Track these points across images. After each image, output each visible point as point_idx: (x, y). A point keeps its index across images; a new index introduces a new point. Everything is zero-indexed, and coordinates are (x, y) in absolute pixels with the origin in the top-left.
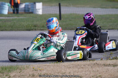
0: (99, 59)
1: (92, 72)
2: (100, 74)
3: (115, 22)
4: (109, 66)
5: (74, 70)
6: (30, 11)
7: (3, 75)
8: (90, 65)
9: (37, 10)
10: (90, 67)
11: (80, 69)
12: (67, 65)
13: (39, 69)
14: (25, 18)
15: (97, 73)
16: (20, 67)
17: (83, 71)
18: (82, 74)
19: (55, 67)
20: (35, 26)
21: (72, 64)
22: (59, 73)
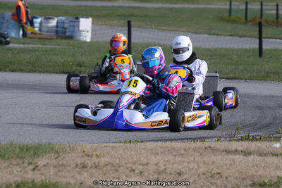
1: (202, 165)
2: (217, 169)
4: (235, 154)
5: (166, 159)
6: (68, 34)
7: (23, 163)
8: (198, 150)
9: (83, 32)
10: (198, 154)
11: (177, 157)
12: (152, 148)
13: (95, 153)
14: (57, 47)
15: (212, 167)
16: (57, 147)
17: (183, 162)
18: (184, 168)
19: (126, 151)
20: (80, 65)
21: (161, 147)
22: (134, 163)
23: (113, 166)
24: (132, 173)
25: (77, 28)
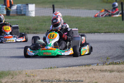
0: (95, 64)
1: (88, 78)
2: (96, 80)
3: (111, 25)
4: (105, 72)
5: (69, 76)
6: (23, 13)
8: (86, 70)
9: (30, 12)
10: (86, 73)
11: (75, 75)
12: (62, 71)
13: (32, 75)
14: (17, 20)
15: (93, 79)
16: (12, 72)
17: (78, 77)
19: (49, 73)
20: (28, 29)
21: (67, 70)
25: (27, 10)
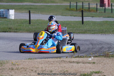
1: (60, 68)
2: (66, 69)
4: (73, 63)
5: (46, 66)
6: (5, 16)
9: (11, 16)
10: (58, 63)
11: (50, 65)
12: (40, 61)
13: (17, 64)
14: (1, 21)
15: (64, 68)
17: (52, 66)
18: (52, 69)
19: (30, 63)
20: (10, 29)
21: (44, 61)
22: (33, 67)
23: (24, 69)
24: (32, 71)
25: (8, 14)
